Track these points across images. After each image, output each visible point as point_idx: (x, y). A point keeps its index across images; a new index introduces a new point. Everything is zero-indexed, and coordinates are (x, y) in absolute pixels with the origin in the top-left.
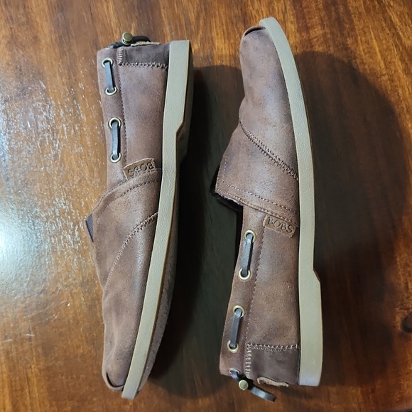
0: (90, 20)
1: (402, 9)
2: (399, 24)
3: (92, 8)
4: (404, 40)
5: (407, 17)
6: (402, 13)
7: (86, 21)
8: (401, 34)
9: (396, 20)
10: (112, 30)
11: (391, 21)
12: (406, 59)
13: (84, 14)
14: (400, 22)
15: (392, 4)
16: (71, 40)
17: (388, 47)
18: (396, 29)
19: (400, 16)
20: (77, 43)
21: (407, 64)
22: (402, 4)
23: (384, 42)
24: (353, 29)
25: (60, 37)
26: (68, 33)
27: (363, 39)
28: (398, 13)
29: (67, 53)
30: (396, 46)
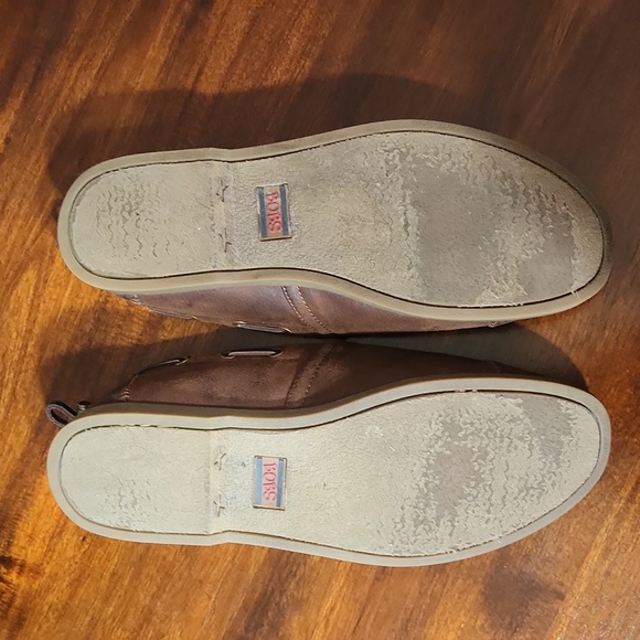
0: (367, 612)
1: (10, 320)
2: (25, 306)
3: (352, 627)
4: (33, 282)
5: (11, 307)
6: (13, 315)
7: (372, 617)
8: (31, 292)
9: (25, 311)
10: (348, 575)
11: (30, 314)
12: (47, 258)
13: (368, 628)
14: (21, 306)
15: (15, 334)
16: (412, 606)
17: (55, 287)
18: (32, 301)
19: (16, 312)
20: (406, 597)
21: (51, 251)
22: (5, 326)
23: (54, 297)
24: (75, 338)
25: (423, 624)
26: (408, 621)
27: (72, 317)
28: (16, 318)
29: (429, 592)
30: (46, 282)
